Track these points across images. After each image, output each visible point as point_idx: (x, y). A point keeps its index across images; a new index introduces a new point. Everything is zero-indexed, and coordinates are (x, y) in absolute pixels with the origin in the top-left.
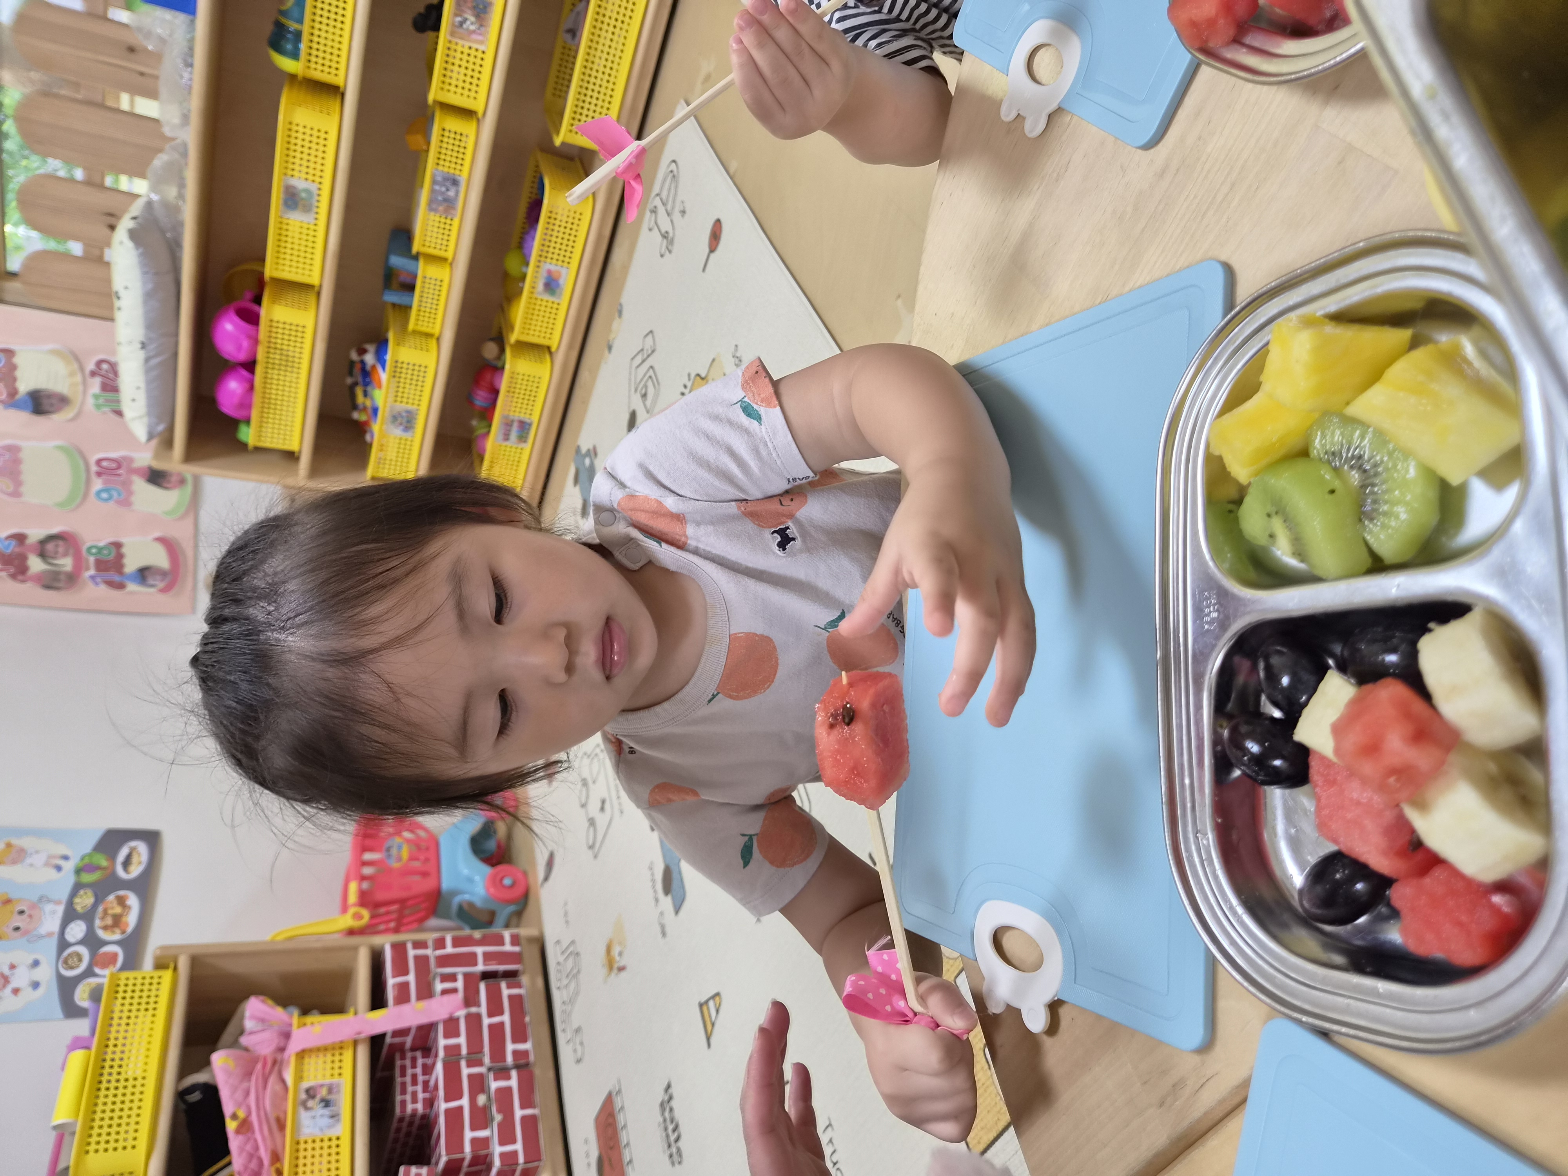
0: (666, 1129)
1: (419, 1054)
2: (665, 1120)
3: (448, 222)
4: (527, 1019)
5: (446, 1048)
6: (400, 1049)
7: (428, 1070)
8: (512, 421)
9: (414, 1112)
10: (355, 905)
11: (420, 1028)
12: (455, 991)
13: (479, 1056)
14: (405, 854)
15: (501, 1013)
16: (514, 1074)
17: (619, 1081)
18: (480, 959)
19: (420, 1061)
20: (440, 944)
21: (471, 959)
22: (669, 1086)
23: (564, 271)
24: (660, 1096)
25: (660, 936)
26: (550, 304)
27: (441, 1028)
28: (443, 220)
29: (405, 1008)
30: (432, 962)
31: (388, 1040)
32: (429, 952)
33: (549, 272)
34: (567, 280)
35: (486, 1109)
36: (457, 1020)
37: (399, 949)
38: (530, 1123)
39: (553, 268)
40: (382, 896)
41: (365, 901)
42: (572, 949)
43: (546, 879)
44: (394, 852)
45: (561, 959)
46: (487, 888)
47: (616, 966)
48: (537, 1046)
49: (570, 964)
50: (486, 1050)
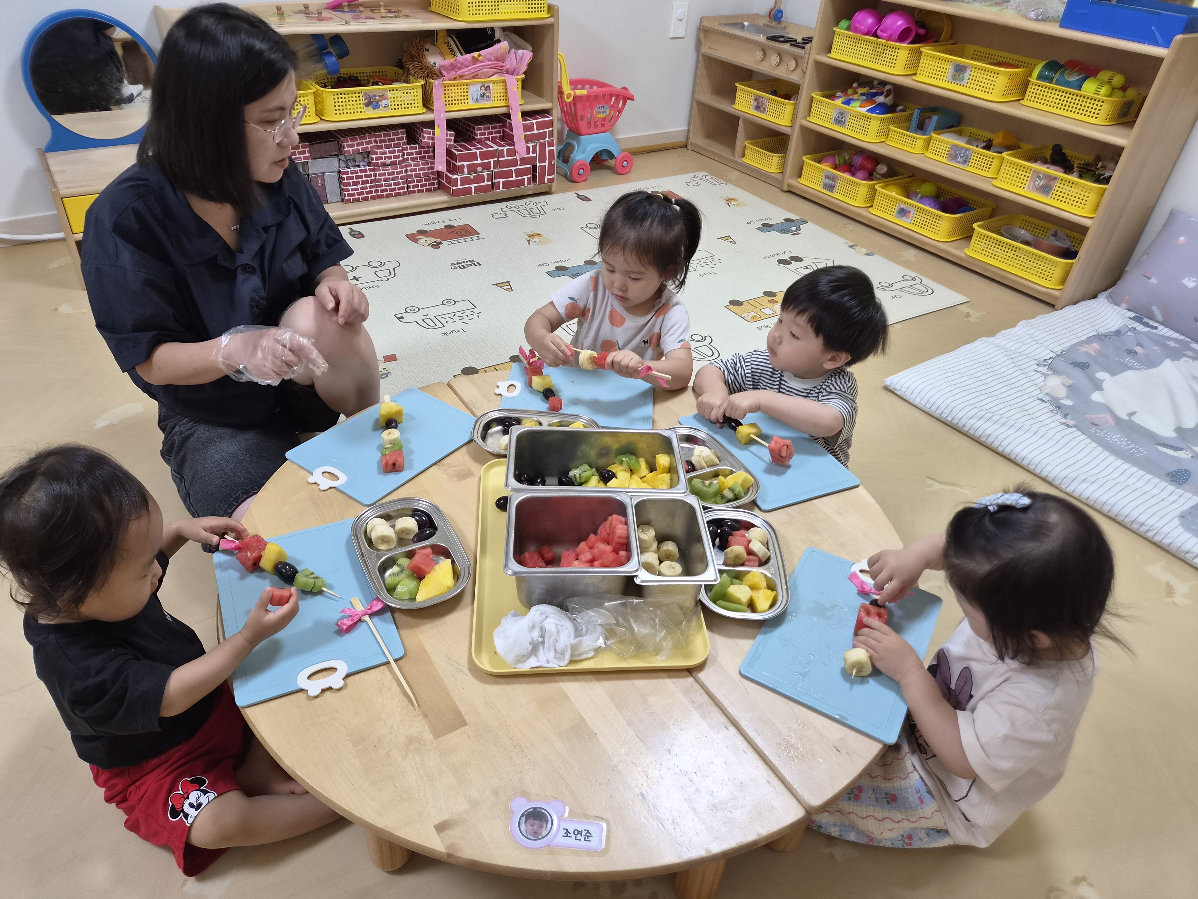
0: (464, 262)
1: (501, 134)
2: (467, 262)
3: (945, 155)
4: (513, 188)
5: (503, 150)
6: (504, 126)
7: (494, 140)
8: (835, 182)
9: (476, 134)
10: (575, 93)
11: (512, 136)
12: (528, 153)
13: (498, 166)
14: (601, 116)
15: (517, 176)
16: (490, 183)
17: (483, 238)
18: (542, 164)
20: (551, 144)
22: (480, 265)
23: (909, 220)
24: (477, 261)
25: (539, 263)
26: (893, 210)
27: (512, 147)
28: (946, 152)
29: (522, 129)
30: (542, 141)
31: (508, 121)
32: (547, 139)
33: (910, 212)
34: (904, 222)
35: (476, 171)
36: (515, 155)
37: (550, 124)
38: (468, 191)
39: (912, 214)
40: (579, 106)
41: (577, 99)
42: (543, 212)
43: (579, 196)
44: (602, 110)
45: (538, 206)
46: (578, 161)
47: (530, 239)
48: (502, 192)
49: (536, 211)
50: (501, 170)
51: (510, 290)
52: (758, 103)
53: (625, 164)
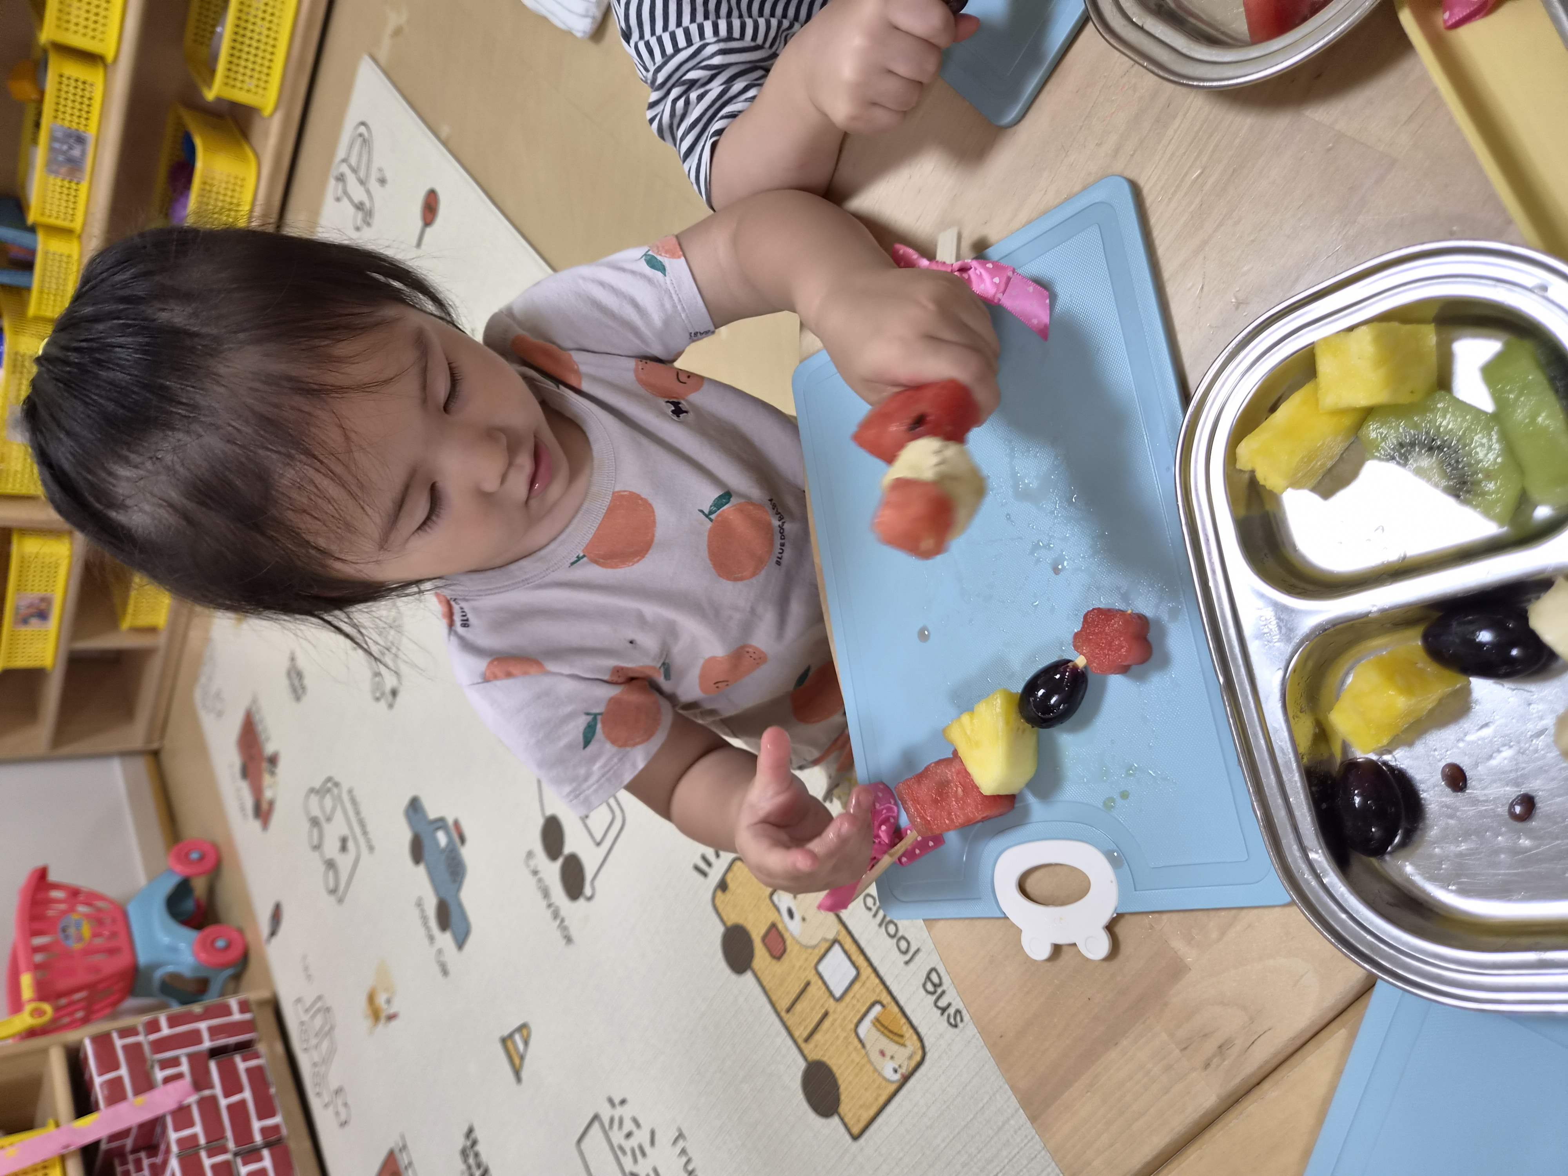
1: (143, 1155)
2: (469, 1167)
4: (273, 1090)
5: (180, 1141)
6: (120, 1154)
10: (31, 1001)
11: (141, 1126)
12: (180, 1076)
13: (221, 1142)
14: (86, 931)
15: (240, 1090)
16: (266, 1153)
17: (403, 1137)
18: (205, 1035)
19: (146, 1163)
20: (153, 1027)
21: (194, 1037)
22: (470, 1131)
24: (460, 1142)
25: (439, 975)
27: (169, 1121)
28: (66, 184)
29: (122, 1107)
30: (147, 1049)
31: (102, 1146)
32: (140, 1038)
36: (188, 1107)
37: (103, 1042)
40: (63, 984)
41: (44, 993)
42: (319, 1005)
43: (273, 933)
44: (72, 931)
45: (305, 1018)
46: (196, 955)
47: (383, 1015)
48: (287, 1118)
49: (318, 1021)
50: (229, 1133)
51: (525, 1032)
52: (32, 615)
53: (195, 856)
